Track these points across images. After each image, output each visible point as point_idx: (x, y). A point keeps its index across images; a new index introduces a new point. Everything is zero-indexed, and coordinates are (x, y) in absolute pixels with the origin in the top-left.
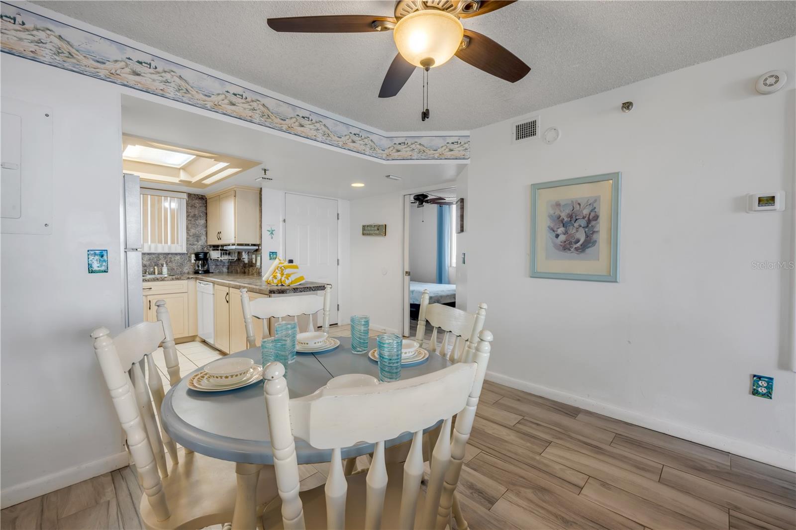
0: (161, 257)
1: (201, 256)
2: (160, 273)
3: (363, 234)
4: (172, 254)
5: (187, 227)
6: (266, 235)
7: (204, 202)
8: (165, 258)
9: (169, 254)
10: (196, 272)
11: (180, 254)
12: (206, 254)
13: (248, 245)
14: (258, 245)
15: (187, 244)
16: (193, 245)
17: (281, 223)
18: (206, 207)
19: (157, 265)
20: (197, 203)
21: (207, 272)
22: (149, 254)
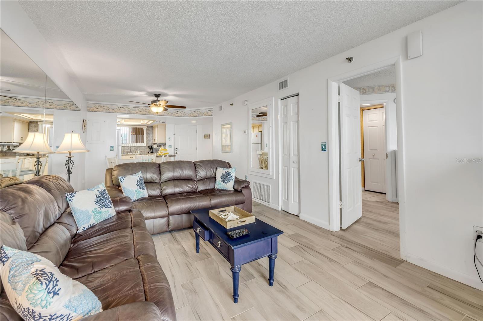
0: (138, 147)
1: (150, 147)
2: (137, 153)
3: (205, 138)
4: (141, 146)
5: (146, 137)
6: (167, 139)
7: (152, 128)
8: (139, 148)
9: (140, 146)
10: (148, 153)
11: (144, 146)
12: (152, 146)
13: (162, 143)
14: (165, 143)
15: (146, 143)
16: (148, 143)
17: (173, 135)
18: (153, 130)
19: (136, 150)
20: (150, 129)
21: (152, 152)
22: (134, 147)
